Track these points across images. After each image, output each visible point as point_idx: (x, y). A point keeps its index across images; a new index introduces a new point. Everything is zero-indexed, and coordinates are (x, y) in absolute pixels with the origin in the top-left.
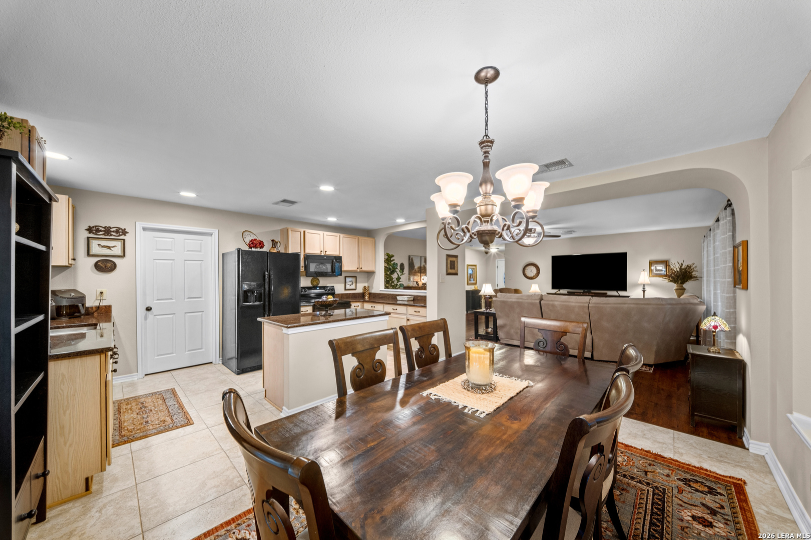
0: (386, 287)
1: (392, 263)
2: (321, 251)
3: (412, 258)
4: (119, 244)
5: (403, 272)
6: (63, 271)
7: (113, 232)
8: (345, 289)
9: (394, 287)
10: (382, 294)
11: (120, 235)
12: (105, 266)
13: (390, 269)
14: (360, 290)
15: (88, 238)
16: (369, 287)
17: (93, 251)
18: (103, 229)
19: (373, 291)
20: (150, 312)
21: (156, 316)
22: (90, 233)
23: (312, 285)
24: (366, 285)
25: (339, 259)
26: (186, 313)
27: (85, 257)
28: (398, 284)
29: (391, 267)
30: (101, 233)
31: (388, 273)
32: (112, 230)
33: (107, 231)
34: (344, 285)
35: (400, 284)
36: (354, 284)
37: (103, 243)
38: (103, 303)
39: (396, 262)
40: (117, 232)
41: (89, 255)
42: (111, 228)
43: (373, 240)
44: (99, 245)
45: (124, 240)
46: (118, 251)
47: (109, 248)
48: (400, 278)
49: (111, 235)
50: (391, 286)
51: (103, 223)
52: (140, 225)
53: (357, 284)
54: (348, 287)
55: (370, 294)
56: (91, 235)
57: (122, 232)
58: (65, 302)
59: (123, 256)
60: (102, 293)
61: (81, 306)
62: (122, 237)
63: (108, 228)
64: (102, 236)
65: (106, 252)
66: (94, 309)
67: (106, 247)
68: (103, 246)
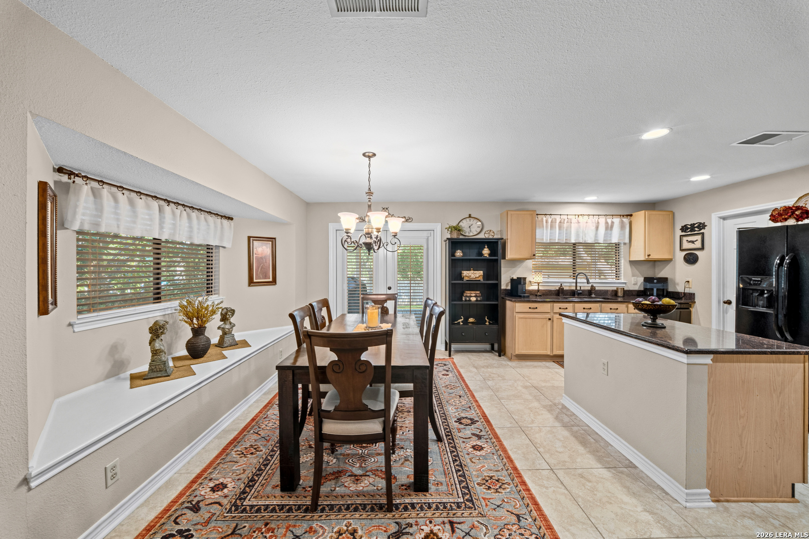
4: (699, 238)
6: (668, 265)
11: (700, 230)
12: (691, 259)
15: (681, 236)
17: (683, 248)
18: (689, 227)
20: (730, 306)
22: (682, 232)
27: (679, 252)
30: (689, 230)
33: (693, 227)
37: (690, 238)
38: (687, 291)
40: (698, 227)
41: (682, 250)
42: (694, 224)
44: (687, 241)
45: (703, 233)
46: (698, 245)
47: (693, 242)
49: (695, 231)
51: (689, 222)
52: (716, 216)
56: (683, 234)
57: (702, 226)
58: (649, 286)
59: (702, 248)
60: (688, 282)
61: (655, 290)
62: (702, 231)
63: (693, 225)
64: (689, 233)
65: (691, 246)
66: (683, 295)
67: (692, 242)
68: (690, 242)
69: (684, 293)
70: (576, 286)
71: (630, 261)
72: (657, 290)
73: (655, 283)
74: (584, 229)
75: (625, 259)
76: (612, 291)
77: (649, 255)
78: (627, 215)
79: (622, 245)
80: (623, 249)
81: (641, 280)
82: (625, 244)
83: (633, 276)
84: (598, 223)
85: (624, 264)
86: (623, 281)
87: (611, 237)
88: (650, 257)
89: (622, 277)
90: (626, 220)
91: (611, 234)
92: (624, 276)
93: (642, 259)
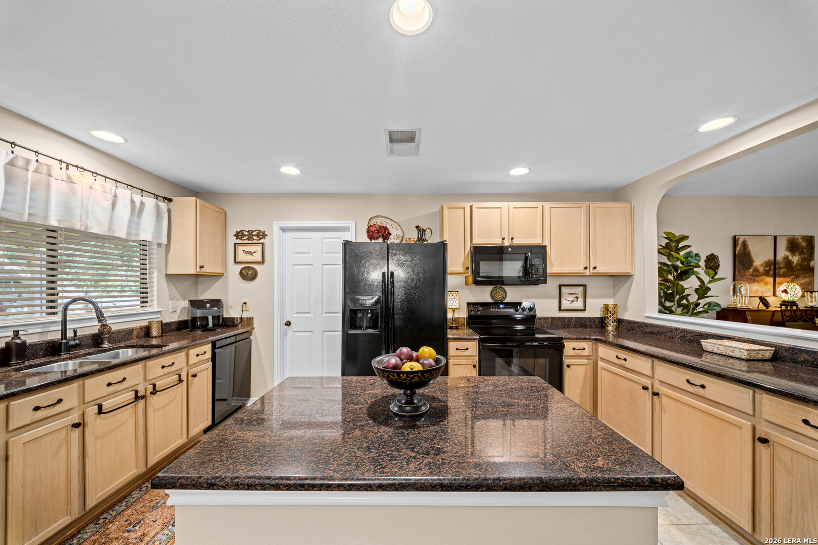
0: (664, 310)
1: (682, 253)
2: (503, 239)
3: (745, 244)
5: (716, 273)
6: (217, 281)
7: (254, 235)
8: (560, 309)
9: (689, 310)
10: (651, 325)
11: (260, 239)
12: (248, 274)
13: (676, 268)
14: (594, 310)
15: (235, 244)
16: (615, 306)
17: (239, 259)
18: (247, 233)
19: (627, 316)
20: (290, 327)
21: (295, 333)
22: (237, 239)
23: (492, 299)
24: (610, 302)
25: (541, 251)
26: (324, 331)
27: (233, 265)
28: (702, 302)
29: (678, 263)
30: (246, 238)
31: (670, 277)
32: (254, 233)
33: (250, 235)
34: (557, 301)
35: (709, 304)
36: (581, 300)
37: (248, 248)
38: (245, 315)
39: (694, 250)
40: (258, 235)
41: (236, 262)
42: (253, 231)
43: (627, 206)
44: (244, 251)
45: (263, 244)
46: (257, 257)
47: (251, 253)
48: (709, 289)
49: (254, 239)
50: (679, 305)
51: (247, 228)
52: (276, 225)
53: (588, 300)
54: (566, 304)
55: (619, 321)
56: (239, 241)
57: (262, 235)
58: (199, 313)
59: (263, 262)
60: (245, 303)
61: (210, 318)
62: (262, 241)
63: (250, 232)
64: (246, 242)
65: (249, 258)
66: (239, 321)
67: (249, 253)
68: (247, 253)
69: (241, 319)
70: (64, 331)
71: (167, 275)
72: (213, 317)
73: (209, 309)
74: (85, 201)
75: (159, 272)
76: (141, 328)
77: (201, 267)
78: (165, 198)
79: (155, 247)
80: (156, 254)
81: (186, 304)
82: (159, 245)
83: (171, 299)
84: (116, 196)
85: (156, 279)
86: (156, 309)
87: (137, 229)
88: (203, 270)
89: (155, 302)
90: (163, 205)
91: (138, 224)
92: (158, 300)
93: (193, 272)
